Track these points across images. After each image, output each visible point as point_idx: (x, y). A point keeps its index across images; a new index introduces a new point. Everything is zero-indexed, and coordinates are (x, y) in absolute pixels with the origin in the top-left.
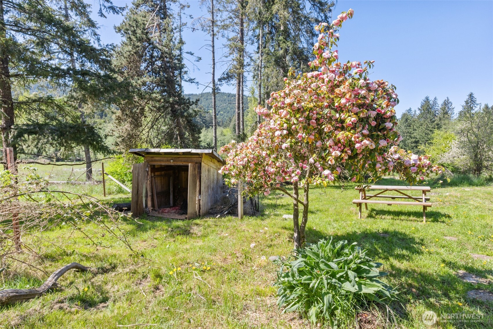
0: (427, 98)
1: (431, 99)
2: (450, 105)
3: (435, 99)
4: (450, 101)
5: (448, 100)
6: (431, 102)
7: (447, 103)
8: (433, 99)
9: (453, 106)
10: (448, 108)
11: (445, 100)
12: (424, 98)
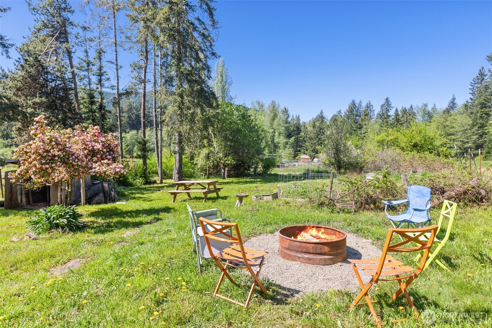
0: (353, 101)
1: (357, 102)
2: (371, 107)
3: (360, 102)
4: (371, 104)
5: (370, 103)
6: (357, 105)
7: (368, 106)
8: (358, 102)
9: (374, 109)
10: (370, 110)
11: (368, 104)
12: (351, 101)
